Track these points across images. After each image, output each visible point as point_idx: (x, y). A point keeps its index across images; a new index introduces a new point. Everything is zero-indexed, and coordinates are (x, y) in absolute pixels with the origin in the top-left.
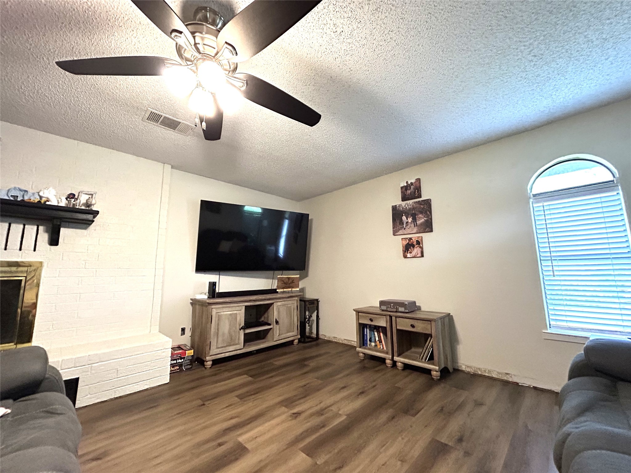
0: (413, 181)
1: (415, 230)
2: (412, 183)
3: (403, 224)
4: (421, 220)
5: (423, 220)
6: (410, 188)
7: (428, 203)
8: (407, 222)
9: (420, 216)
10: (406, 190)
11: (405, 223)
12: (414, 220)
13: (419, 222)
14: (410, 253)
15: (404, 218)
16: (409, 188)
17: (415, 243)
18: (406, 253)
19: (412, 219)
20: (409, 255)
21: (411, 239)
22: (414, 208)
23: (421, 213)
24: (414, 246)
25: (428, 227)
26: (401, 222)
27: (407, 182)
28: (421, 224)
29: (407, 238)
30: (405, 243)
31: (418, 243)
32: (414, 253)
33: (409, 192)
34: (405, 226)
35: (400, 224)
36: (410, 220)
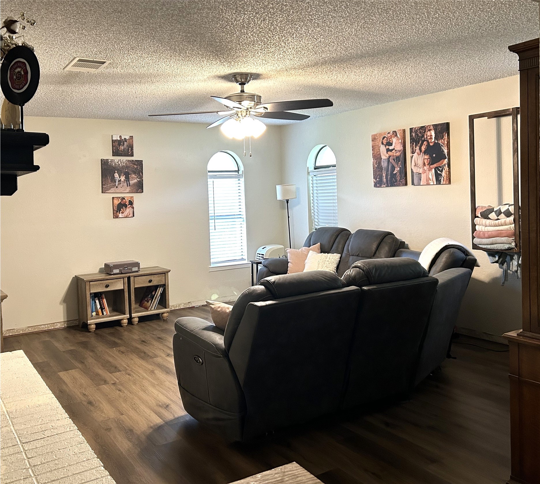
0: (127, 138)
1: (128, 189)
2: (125, 139)
3: (115, 182)
4: (134, 180)
5: (136, 181)
6: (124, 144)
7: (140, 163)
8: (120, 181)
9: (133, 176)
10: (119, 145)
11: (117, 181)
12: (127, 179)
13: (132, 182)
14: (122, 213)
15: (116, 175)
16: (122, 143)
17: (127, 203)
18: (118, 213)
19: (125, 178)
20: (120, 215)
21: (123, 198)
22: (127, 167)
23: (135, 173)
24: (126, 206)
25: (139, 188)
26: (113, 180)
27: (120, 137)
28: (134, 184)
29: (120, 198)
30: (117, 202)
31: (131, 203)
32: (126, 214)
33: (122, 148)
34: (117, 183)
35: (112, 181)
36: (123, 178)
